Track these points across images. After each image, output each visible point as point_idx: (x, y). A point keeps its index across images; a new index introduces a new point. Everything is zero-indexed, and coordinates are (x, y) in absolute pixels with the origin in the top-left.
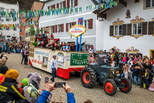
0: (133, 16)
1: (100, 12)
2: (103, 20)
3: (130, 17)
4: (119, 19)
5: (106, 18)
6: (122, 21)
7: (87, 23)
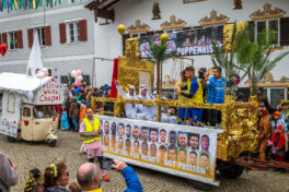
0: (165, 17)
1: (100, 7)
2: (107, 23)
3: (159, 18)
4: (138, 22)
5: (113, 19)
6: (145, 26)
7: (75, 29)
